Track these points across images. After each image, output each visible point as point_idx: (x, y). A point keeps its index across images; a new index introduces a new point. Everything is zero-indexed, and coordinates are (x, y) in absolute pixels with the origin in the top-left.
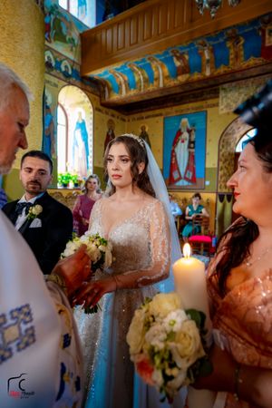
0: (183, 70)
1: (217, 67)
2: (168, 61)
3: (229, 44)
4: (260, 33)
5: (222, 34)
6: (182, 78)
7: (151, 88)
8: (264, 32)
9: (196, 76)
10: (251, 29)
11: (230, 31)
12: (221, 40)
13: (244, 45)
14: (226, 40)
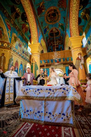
0: (47, 63)
1: (52, 62)
2: (45, 61)
6: (47, 64)
7: (41, 64)
9: (49, 64)
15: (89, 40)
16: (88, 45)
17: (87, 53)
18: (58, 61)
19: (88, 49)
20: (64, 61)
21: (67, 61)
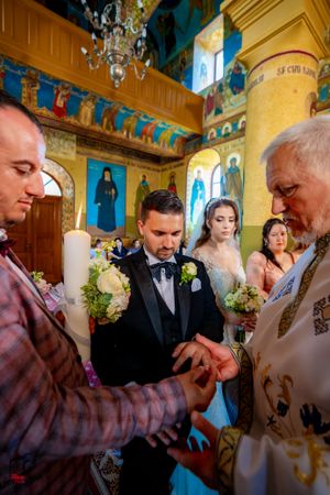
3: (23, 81)
4: (55, 92)
5: (24, 69)
8: (58, 92)
10: (51, 83)
11: (33, 72)
12: (19, 73)
13: (38, 91)
14: (24, 76)
15: (239, 69)
16: (229, 91)
17: (205, 125)
18: (60, 103)
19: (219, 111)
20: (96, 118)
21: (115, 129)
